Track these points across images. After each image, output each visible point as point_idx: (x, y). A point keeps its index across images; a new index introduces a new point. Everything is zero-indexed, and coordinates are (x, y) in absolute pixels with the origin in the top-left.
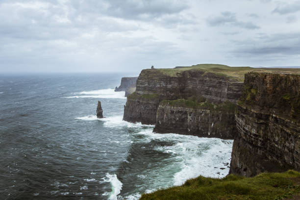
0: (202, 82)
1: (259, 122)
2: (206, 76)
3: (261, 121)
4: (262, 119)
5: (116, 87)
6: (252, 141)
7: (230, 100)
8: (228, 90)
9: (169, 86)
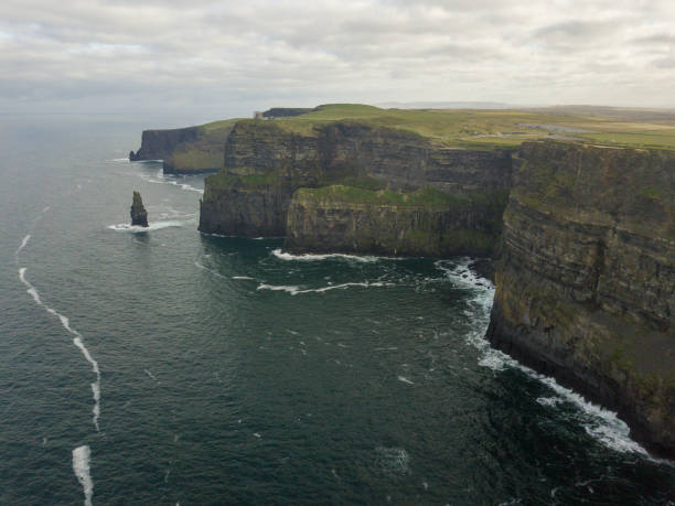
0: (369, 147)
1: (585, 241)
2: (375, 135)
3: (590, 239)
4: (590, 235)
5: (132, 153)
6: (561, 276)
7: (432, 184)
8: (428, 164)
9: (299, 157)
